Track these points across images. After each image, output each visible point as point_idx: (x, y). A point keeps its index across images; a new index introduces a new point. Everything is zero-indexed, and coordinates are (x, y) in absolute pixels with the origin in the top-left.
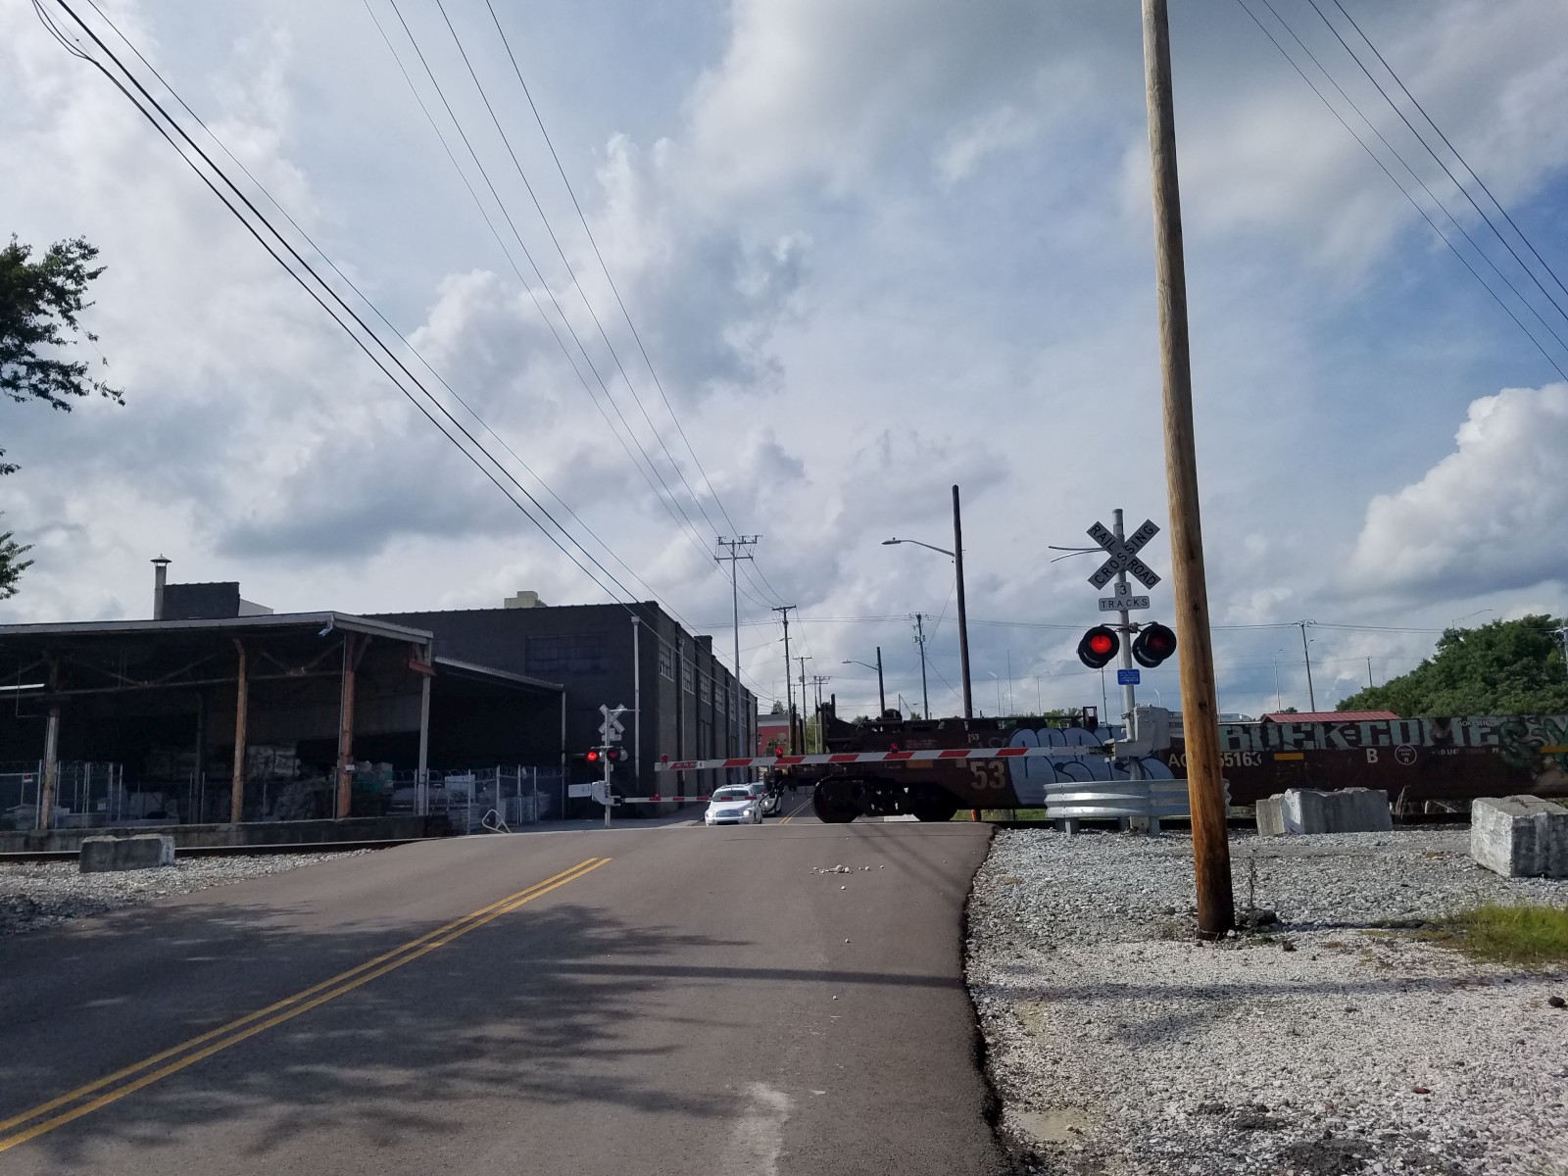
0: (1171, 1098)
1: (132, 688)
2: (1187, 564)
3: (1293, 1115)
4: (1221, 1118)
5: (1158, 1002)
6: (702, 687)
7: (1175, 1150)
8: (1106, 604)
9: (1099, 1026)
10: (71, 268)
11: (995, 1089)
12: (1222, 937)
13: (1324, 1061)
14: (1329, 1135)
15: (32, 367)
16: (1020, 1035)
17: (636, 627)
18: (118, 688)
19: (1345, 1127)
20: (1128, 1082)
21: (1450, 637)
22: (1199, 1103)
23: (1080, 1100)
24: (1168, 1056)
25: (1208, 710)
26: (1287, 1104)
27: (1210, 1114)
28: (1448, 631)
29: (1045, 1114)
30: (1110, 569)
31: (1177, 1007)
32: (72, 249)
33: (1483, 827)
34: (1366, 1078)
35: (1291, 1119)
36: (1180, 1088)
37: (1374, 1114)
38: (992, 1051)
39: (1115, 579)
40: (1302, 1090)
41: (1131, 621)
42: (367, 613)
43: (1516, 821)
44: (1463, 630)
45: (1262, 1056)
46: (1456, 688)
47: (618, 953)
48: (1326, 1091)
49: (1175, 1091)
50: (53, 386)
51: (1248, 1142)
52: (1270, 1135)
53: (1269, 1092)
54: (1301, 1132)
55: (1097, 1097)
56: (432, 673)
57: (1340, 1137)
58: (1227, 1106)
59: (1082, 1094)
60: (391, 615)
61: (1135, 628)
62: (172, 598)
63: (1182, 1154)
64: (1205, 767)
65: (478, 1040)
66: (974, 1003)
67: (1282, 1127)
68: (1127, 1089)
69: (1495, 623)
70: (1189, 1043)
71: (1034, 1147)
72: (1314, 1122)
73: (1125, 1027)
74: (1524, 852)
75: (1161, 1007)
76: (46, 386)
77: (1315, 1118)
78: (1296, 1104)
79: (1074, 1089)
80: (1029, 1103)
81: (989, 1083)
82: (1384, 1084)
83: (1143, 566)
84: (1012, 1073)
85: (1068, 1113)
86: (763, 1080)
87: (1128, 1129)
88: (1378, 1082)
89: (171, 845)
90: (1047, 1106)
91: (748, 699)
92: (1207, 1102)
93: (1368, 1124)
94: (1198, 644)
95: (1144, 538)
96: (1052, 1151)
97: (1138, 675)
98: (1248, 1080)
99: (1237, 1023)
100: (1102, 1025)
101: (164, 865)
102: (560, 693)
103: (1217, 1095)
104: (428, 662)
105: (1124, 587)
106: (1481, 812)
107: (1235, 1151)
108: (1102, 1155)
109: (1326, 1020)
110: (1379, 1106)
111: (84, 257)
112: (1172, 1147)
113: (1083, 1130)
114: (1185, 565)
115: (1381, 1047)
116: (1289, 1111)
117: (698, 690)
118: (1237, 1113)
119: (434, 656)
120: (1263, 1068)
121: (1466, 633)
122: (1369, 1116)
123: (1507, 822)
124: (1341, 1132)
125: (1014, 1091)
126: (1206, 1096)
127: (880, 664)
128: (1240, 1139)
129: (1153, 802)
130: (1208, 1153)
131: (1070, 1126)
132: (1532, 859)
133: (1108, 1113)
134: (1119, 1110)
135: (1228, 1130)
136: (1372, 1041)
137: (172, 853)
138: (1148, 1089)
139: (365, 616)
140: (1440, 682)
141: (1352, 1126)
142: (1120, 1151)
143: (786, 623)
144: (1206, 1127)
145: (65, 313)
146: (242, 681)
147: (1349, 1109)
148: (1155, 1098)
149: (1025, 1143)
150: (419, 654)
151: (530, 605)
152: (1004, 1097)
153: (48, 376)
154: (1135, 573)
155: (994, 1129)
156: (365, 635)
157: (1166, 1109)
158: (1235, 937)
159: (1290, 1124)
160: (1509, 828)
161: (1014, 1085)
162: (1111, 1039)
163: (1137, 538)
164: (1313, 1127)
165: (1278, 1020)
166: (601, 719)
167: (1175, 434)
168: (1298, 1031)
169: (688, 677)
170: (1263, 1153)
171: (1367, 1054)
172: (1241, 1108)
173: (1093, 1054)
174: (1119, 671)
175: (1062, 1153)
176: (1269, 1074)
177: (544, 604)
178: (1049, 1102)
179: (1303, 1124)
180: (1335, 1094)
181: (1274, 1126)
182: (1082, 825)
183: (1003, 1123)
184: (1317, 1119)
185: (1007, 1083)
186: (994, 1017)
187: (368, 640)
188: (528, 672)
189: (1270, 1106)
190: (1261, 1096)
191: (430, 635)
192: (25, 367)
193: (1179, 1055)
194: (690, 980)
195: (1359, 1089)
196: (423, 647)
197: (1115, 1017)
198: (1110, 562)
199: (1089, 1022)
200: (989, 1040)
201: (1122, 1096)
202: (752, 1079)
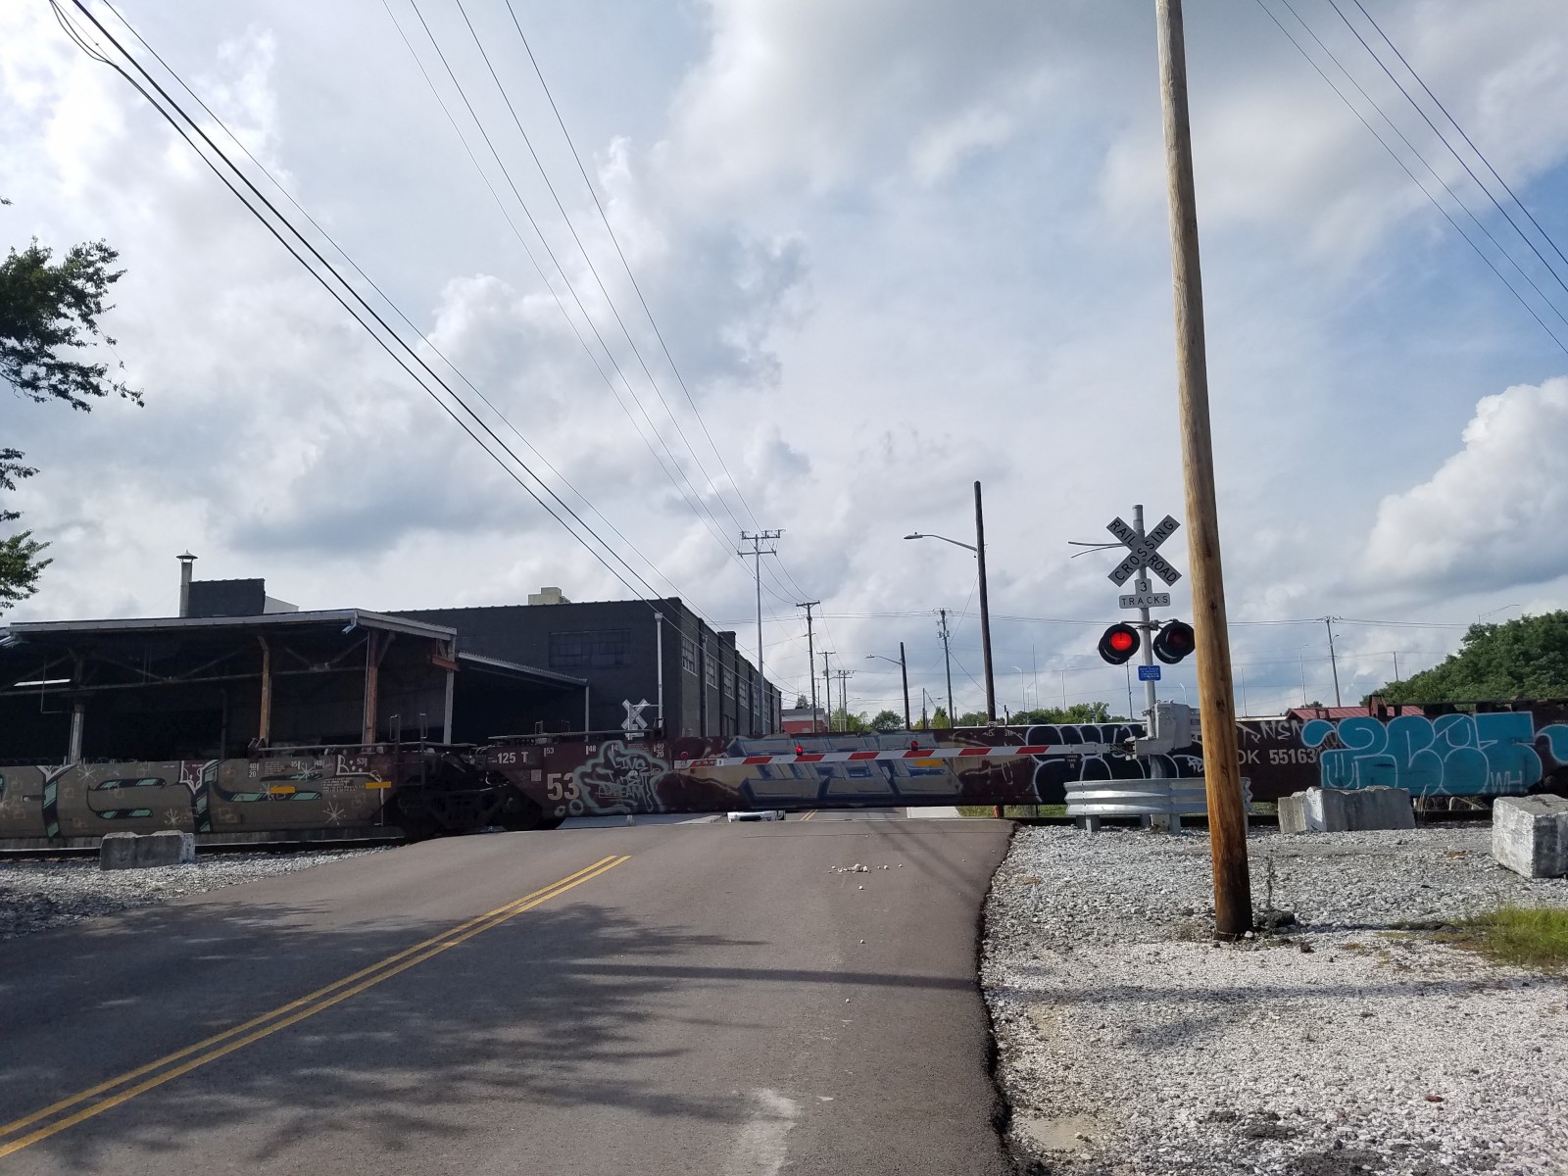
0: (1182, 1105)
1: (155, 683)
2: (1204, 561)
3: (1304, 1123)
4: (1231, 1126)
5: (1173, 1006)
6: (726, 681)
7: (1184, 1159)
8: (1126, 602)
9: (1113, 1031)
10: (91, 270)
11: (1005, 1095)
12: (1239, 938)
13: (1338, 1068)
14: (1339, 1145)
15: (51, 368)
16: (1032, 1040)
17: (659, 624)
18: (142, 684)
19: (1357, 1136)
20: (1140, 1088)
21: (1476, 633)
22: (1210, 1110)
23: (1091, 1107)
24: (1181, 1062)
25: (1225, 708)
26: (1298, 1112)
27: (1220, 1121)
28: (1474, 626)
29: (1055, 1121)
30: (1131, 565)
31: (1192, 1010)
32: (92, 252)
33: (1504, 826)
34: (1379, 1086)
35: (1302, 1128)
36: (1192, 1094)
37: (1386, 1122)
38: (1004, 1056)
39: (1135, 576)
40: (1314, 1097)
41: (1152, 618)
42: (392, 611)
43: (1537, 821)
44: (1489, 625)
45: (1276, 1062)
46: (1482, 682)
47: (634, 953)
48: (1338, 1099)
49: (1186, 1097)
50: (73, 387)
51: (1258, 1152)
52: (1280, 1145)
53: (1281, 1100)
54: (1312, 1142)
55: (1108, 1103)
56: (455, 668)
57: (1350, 1147)
58: (1238, 1114)
59: (1092, 1101)
60: (415, 612)
61: (1155, 626)
62: (198, 595)
63: (1190, 1164)
64: (1222, 767)
65: (489, 1042)
66: (988, 1006)
67: (1292, 1136)
68: (1138, 1095)
69: (1523, 618)
70: (1202, 1049)
71: (1042, 1156)
72: (1325, 1131)
73: (1139, 1032)
74: (1546, 851)
75: (1176, 1011)
76: (66, 386)
77: (1327, 1127)
78: (1307, 1112)
79: (1084, 1095)
80: (1039, 1110)
81: (999, 1090)
82: (1396, 1092)
83: (1163, 562)
84: (1023, 1079)
85: (1078, 1119)
86: (770, 1086)
87: (1137, 1137)
88: (1392, 1090)
89: (191, 841)
90: (1057, 1112)
91: (772, 694)
92: (1218, 1110)
93: (1380, 1133)
94: (1215, 642)
95: (1164, 533)
96: (1060, 1160)
97: (1159, 672)
98: (1260, 1086)
99: (1252, 1028)
100: (1115, 1029)
101: (184, 862)
102: (582, 688)
103: (1228, 1102)
104: (451, 657)
105: (1144, 584)
106: (1502, 811)
107: (1244, 1161)
108: (1109, 1165)
109: (1342, 1025)
110: (1392, 1114)
111: (103, 259)
112: (1181, 1157)
113: (1091, 1138)
114: (1201, 562)
115: (1396, 1054)
116: (1300, 1119)
117: (721, 684)
118: (1248, 1121)
119: (457, 651)
120: (1276, 1074)
121: (1493, 628)
122: (1381, 1125)
123: (1529, 821)
124: (1352, 1142)
125: (1024, 1097)
126: (1217, 1103)
127: (903, 659)
128: (1249, 1148)
129: (1174, 800)
130: (1216, 1164)
131: (1079, 1133)
132: (1553, 859)
133: (1118, 1120)
134: (1129, 1117)
135: (1238, 1139)
136: (1387, 1047)
137: (192, 850)
138: (1160, 1096)
139: (389, 614)
140: (1466, 677)
141: (1364, 1136)
142: (1129, 1160)
143: (810, 619)
144: (1216, 1136)
145: (85, 317)
146: (266, 676)
147: (1361, 1117)
148: (1166, 1105)
149: (1033, 1152)
150: (443, 650)
151: (554, 601)
152: (1014, 1103)
153: (67, 377)
154: (1155, 569)
155: (1001, 1137)
156: (387, 632)
157: (1177, 1116)
158: (1253, 938)
159: (1301, 1133)
160: (1530, 827)
161: (1024, 1091)
162: (1124, 1044)
163: (1157, 533)
164: (1324, 1136)
165: (1293, 1026)
166: (624, 714)
167: (1192, 430)
168: (1312, 1036)
169: (711, 672)
170: (1272, 1163)
171: (1381, 1061)
172: (1252, 1116)
173: (1105, 1059)
174: (1140, 667)
175: (1069, 1162)
176: (1282, 1080)
177: (567, 601)
178: (1059, 1109)
179: (1313, 1133)
180: (1348, 1102)
181: (1284, 1135)
182: (1102, 822)
183: (1011, 1130)
184: (1329, 1128)
185: (1017, 1088)
186: (1008, 1021)
187: (392, 637)
188: (552, 667)
189: (1281, 1114)
190: (1273, 1104)
191: (454, 631)
192: (44, 369)
193: (1191, 1060)
194: (702, 981)
195: (1371, 1097)
196: (447, 643)
197: (1129, 1022)
198: (1130, 558)
199: (1103, 1027)
200: (1001, 1045)
201: (1133, 1102)
202: (760, 1084)
